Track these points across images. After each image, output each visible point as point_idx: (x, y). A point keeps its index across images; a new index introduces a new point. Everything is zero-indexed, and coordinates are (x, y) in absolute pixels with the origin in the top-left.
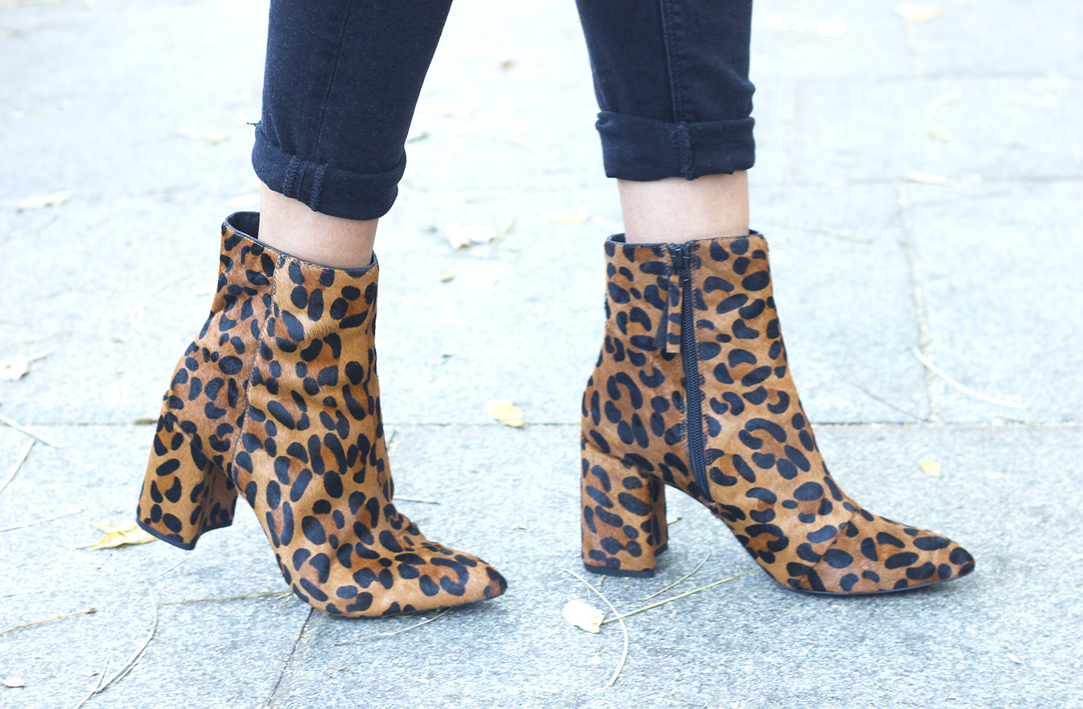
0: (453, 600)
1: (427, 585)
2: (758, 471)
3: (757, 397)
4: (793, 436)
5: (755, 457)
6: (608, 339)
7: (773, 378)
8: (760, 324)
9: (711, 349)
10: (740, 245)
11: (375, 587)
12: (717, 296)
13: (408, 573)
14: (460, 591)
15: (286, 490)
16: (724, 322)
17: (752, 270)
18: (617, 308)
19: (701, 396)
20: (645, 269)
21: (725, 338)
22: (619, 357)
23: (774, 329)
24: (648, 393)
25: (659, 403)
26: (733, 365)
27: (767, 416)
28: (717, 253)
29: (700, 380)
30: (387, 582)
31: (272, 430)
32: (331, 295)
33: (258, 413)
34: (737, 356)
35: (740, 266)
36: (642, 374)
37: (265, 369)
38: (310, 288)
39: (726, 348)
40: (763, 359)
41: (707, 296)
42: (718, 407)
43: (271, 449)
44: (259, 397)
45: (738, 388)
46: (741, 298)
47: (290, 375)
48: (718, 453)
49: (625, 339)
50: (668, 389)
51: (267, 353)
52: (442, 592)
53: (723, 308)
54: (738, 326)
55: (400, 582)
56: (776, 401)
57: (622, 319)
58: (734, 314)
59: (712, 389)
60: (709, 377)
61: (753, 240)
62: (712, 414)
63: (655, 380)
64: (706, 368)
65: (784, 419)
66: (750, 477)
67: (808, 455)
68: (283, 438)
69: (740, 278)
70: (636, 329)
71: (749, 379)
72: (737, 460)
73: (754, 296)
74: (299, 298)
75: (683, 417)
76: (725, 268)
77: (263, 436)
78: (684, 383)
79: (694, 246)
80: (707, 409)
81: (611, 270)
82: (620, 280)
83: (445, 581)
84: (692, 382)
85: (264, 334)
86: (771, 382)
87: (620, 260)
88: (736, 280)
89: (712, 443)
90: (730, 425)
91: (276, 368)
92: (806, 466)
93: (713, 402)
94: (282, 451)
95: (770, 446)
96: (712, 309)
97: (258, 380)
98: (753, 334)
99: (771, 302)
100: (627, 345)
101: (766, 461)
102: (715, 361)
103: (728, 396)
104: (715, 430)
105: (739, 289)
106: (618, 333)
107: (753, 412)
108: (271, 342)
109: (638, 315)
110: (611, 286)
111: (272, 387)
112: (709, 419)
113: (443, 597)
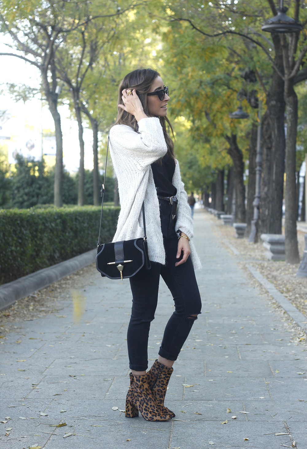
0: (164, 419)
1: (161, 417)
2: (157, 395)
3: (162, 387)
4: (163, 393)
5: (158, 393)
6: (150, 371)
7: (165, 386)
8: (167, 379)
9: (160, 378)
10: (170, 369)
11: (154, 417)
12: (164, 373)
13: (159, 416)
14: (165, 418)
15: (141, 405)
16: (163, 376)
17: (169, 372)
18: (153, 368)
19: (156, 383)
20: (158, 365)
21: (162, 378)
22: (150, 373)
23: (168, 380)
24: (151, 379)
25: (151, 381)
26: (161, 382)
27: (162, 389)
28: (167, 368)
29: (157, 381)
30: (156, 416)
31: (138, 398)
32: (141, 379)
33: (136, 396)
34: (162, 381)
35: (168, 371)
36: (151, 377)
37: (136, 390)
38: (138, 379)
39: (162, 379)
40: (165, 383)
41: (163, 372)
42: (157, 385)
43: (139, 401)
44: (136, 394)
45: (160, 384)
46: (167, 375)
47: (139, 391)
48: (154, 390)
49: (152, 372)
50: (153, 380)
51: (136, 388)
52: (163, 418)
53: (164, 375)
54: (164, 378)
55: (157, 417)
56: (164, 388)
57: (153, 369)
58: (165, 376)
59: (157, 383)
60: (158, 382)
61: (171, 369)
62: (156, 386)
63: (152, 378)
64: (158, 380)
65: (163, 391)
66: (156, 395)
67: (163, 397)
68: (140, 399)
69: (167, 372)
70: (154, 371)
71: (162, 384)
72: (155, 392)
73: (168, 375)
74: (137, 380)
75: (153, 384)
76: (166, 370)
77: (137, 399)
78: (155, 380)
79: (165, 366)
80: (156, 385)
81: (155, 363)
82: (155, 365)
83: (163, 417)
84: (156, 381)
85: (135, 386)
86: (164, 386)
87: (156, 363)
88: (167, 373)
89: (154, 389)
90: (157, 388)
91: (137, 390)
92: (162, 398)
93: (157, 384)
94: (140, 401)
95: (160, 393)
96: (162, 374)
97: (135, 392)
98: (165, 380)
99: (170, 377)
100: (151, 373)
101: (158, 394)
102: (160, 380)
103: (159, 385)
104: (155, 387)
105: (166, 374)
106: (152, 370)
107: (160, 388)
108: (136, 387)
109: (155, 370)
110: (154, 365)
111: (137, 393)
112: (155, 386)
113: (163, 419)
